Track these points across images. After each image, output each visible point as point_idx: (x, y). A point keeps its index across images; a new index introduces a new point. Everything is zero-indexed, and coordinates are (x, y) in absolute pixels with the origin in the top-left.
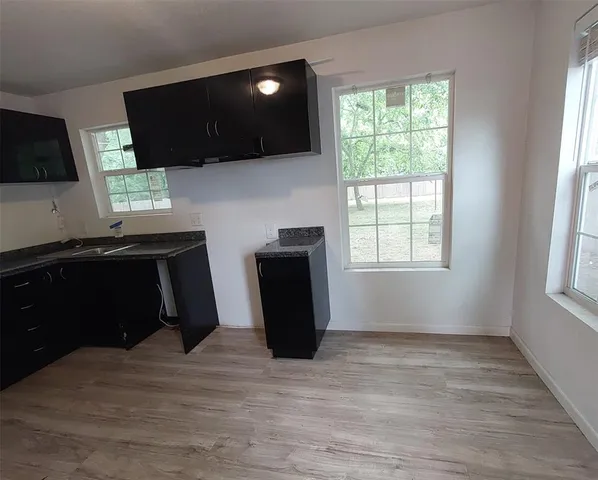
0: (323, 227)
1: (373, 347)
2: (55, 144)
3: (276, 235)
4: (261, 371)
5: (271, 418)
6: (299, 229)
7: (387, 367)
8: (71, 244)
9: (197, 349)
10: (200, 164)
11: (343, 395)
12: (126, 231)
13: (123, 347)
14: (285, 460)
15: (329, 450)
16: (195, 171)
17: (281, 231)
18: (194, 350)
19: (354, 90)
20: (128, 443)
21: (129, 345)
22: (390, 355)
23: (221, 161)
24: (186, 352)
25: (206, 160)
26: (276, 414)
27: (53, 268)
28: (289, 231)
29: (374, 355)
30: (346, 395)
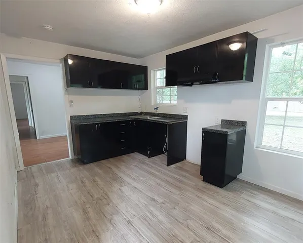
0: (246, 122)
1: (262, 196)
2: (143, 76)
3: (220, 123)
4: (194, 184)
5: (188, 203)
6: (233, 121)
7: (267, 210)
8: (141, 114)
9: (173, 166)
10: (191, 85)
11: (229, 210)
12: (159, 111)
13: (147, 156)
14: (185, 221)
15: (207, 228)
16: (189, 88)
17: (223, 121)
18: (171, 166)
19: (283, 44)
20: (136, 188)
21: (150, 156)
22: (271, 204)
23: (200, 84)
24: (168, 166)
25: (194, 83)
26: (192, 203)
27: (132, 121)
28: (227, 121)
29: (261, 200)
30: (230, 211)
